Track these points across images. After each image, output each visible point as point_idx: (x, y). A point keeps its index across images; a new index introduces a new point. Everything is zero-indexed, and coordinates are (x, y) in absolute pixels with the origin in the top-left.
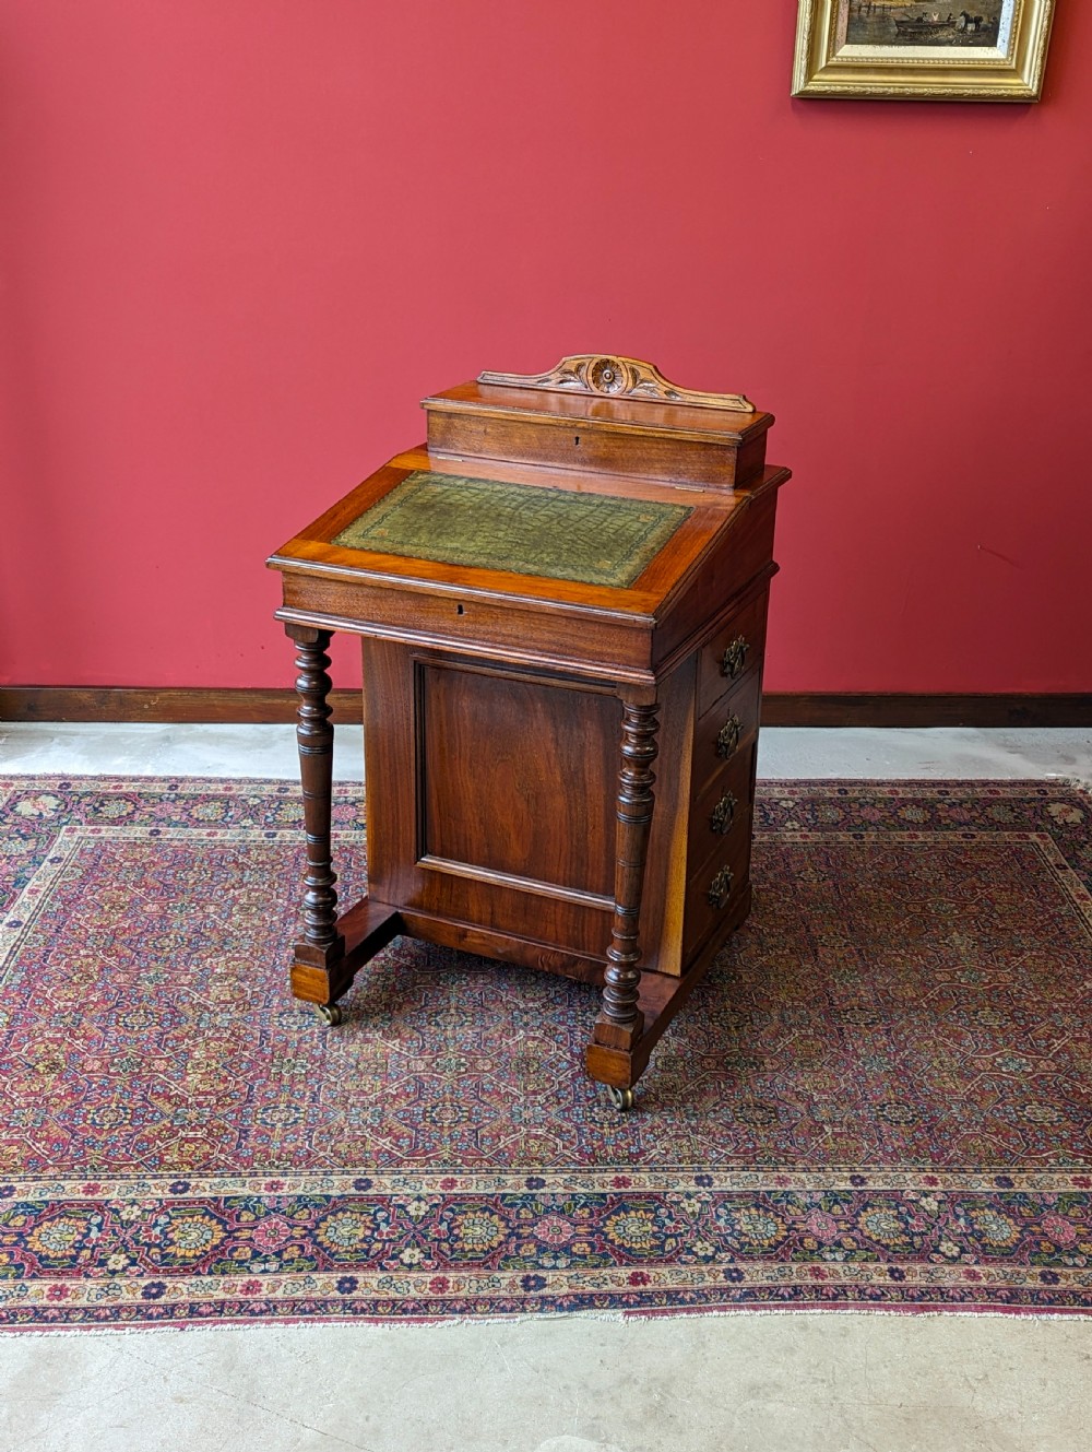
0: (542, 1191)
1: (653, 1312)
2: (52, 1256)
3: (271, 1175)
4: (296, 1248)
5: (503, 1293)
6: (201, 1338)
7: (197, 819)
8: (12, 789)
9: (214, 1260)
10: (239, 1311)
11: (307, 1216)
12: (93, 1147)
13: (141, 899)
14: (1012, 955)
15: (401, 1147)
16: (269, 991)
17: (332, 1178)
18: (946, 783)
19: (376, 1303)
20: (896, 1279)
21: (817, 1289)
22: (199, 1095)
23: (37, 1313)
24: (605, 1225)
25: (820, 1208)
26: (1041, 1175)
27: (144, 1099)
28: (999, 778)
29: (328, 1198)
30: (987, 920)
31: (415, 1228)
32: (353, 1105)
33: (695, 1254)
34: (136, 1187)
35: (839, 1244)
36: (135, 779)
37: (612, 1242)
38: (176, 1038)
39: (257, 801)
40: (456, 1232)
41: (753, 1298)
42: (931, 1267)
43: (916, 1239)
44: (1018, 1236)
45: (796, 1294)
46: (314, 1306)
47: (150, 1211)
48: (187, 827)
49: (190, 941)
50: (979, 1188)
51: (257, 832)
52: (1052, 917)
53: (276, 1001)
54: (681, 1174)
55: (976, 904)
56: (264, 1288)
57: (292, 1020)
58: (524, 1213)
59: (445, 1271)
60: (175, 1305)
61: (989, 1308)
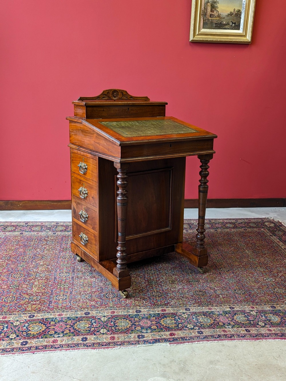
0: (141, 313)
1: (178, 343)
3: (59, 312)
4: (68, 330)
5: (132, 340)
6: (39, 356)
7: (33, 230)
9: (43, 334)
11: (70, 322)
12: (5, 307)
13: (18, 248)
14: (263, 255)
15: (98, 304)
16: (56, 268)
17: (78, 312)
18: (237, 219)
19: (94, 344)
20: (248, 332)
21: (225, 335)
22: (37, 293)
24: (160, 321)
25: (222, 315)
26: (283, 305)
27: (20, 295)
28: (250, 218)
29: (77, 317)
30: (254, 247)
31: (104, 324)
32: (83, 294)
33: (188, 328)
34: (18, 317)
35: (230, 324)
36: (15, 222)
37: (163, 325)
38: (30, 280)
40: (116, 324)
41: (206, 338)
42: (257, 329)
43: (251, 322)
44: (280, 320)
46: (74, 345)
47: (22, 323)
48: (31, 232)
49: (32, 257)
50: (267, 309)
51: (50, 233)
52: (272, 246)
53: (58, 270)
54: (181, 308)
55: (251, 244)
56: (59, 341)
57: (63, 275)
58: (136, 319)
59: (114, 334)
60: (31, 347)
61: (276, 338)
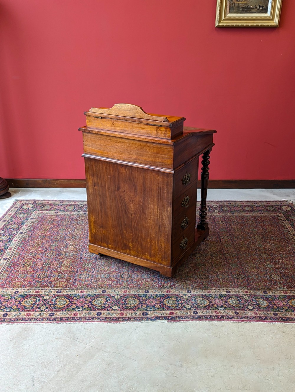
0: (148, 293)
1: (175, 321)
2: (27, 307)
3: (81, 289)
4: (87, 305)
5: (137, 316)
6: (63, 325)
7: (67, 210)
8: (22, 203)
9: (66, 308)
10: (72, 319)
11: (89, 298)
12: (38, 283)
13: (52, 227)
14: (270, 241)
15: (114, 283)
16: (83, 248)
17: (97, 290)
18: (256, 202)
19: (106, 318)
20: (236, 314)
21: (216, 316)
22: (65, 271)
23: (23, 319)
24: (164, 301)
25: (218, 298)
26: (275, 291)
27: (51, 272)
28: (270, 200)
29: (95, 294)
30: (265, 233)
31: (116, 301)
32: (102, 274)
33: (186, 308)
34: (48, 292)
35: (222, 306)
36: (52, 201)
37: (165, 305)
38: (60, 258)
39: (82, 205)
40: (126, 302)
41: (200, 318)
42: (245, 311)
43: (242, 305)
44: (268, 305)
45: (211, 317)
46: (91, 318)
47: (51, 297)
48: (64, 211)
49: (64, 237)
50: (259, 294)
51: (82, 213)
52: (281, 232)
53: (85, 250)
54: (183, 290)
55: (262, 229)
56: (79, 314)
57: (88, 255)
58: (144, 298)
59: (123, 311)
60: (56, 318)
61: (260, 321)
